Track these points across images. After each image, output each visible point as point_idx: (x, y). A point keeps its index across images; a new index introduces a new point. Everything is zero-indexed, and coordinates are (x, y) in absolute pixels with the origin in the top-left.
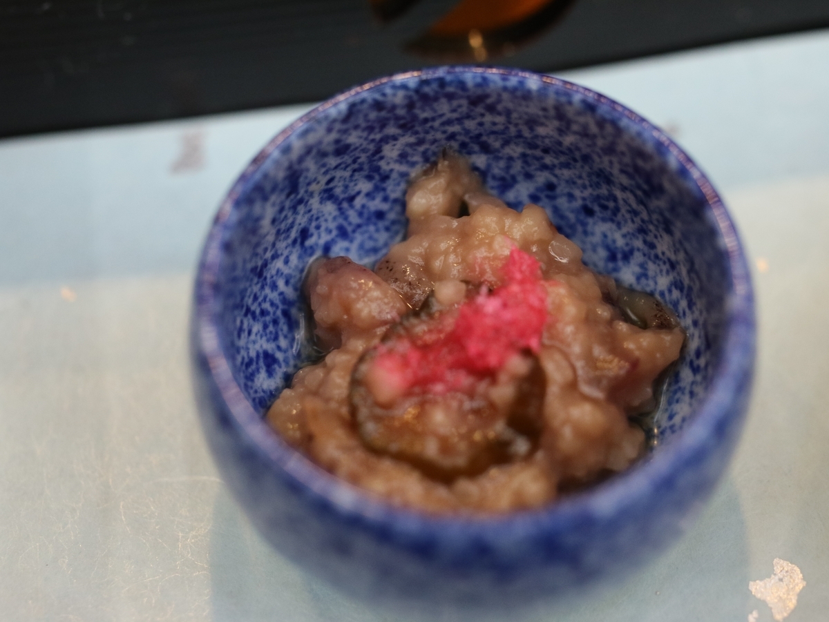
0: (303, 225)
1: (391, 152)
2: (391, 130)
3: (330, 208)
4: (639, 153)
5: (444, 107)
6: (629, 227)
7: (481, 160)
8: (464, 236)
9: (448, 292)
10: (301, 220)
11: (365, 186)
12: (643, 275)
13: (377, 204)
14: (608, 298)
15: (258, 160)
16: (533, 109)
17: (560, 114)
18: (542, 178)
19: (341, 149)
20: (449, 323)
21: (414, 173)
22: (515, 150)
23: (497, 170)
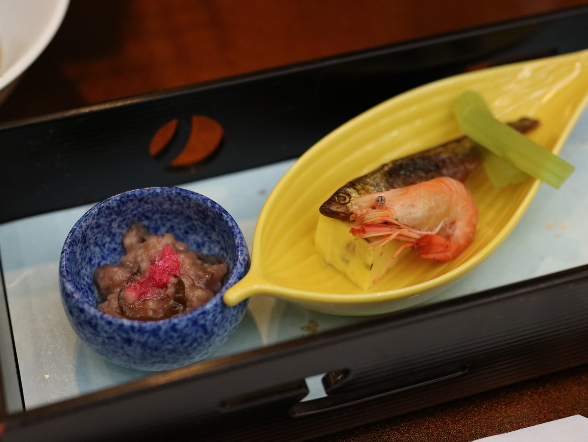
0: (89, 256)
1: (115, 225)
2: (114, 216)
3: (97, 249)
4: (199, 205)
5: (130, 205)
6: (202, 234)
7: (146, 223)
8: (146, 248)
9: (145, 265)
10: (89, 254)
11: (108, 239)
12: (210, 250)
13: (113, 246)
14: (199, 258)
15: (73, 231)
16: (160, 199)
17: (170, 199)
18: (168, 224)
19: (98, 226)
20: (147, 275)
21: (124, 231)
22: (157, 216)
23: (152, 225)
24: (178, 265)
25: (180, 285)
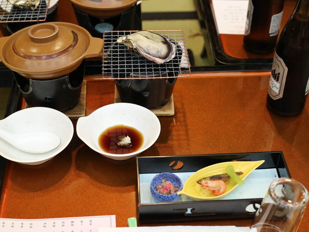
1: (161, 178)
2: (161, 176)
3: (157, 182)
4: (176, 177)
5: (164, 175)
6: (176, 182)
7: (166, 178)
8: (166, 183)
9: (165, 186)
10: (156, 182)
11: (159, 180)
12: (177, 185)
13: (160, 182)
14: (174, 186)
15: (154, 178)
16: (170, 175)
17: (171, 175)
18: (170, 180)
19: (158, 178)
20: (165, 188)
21: (162, 179)
22: (168, 178)
23: (167, 179)
24: (170, 187)
25: (170, 190)
